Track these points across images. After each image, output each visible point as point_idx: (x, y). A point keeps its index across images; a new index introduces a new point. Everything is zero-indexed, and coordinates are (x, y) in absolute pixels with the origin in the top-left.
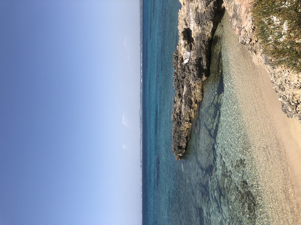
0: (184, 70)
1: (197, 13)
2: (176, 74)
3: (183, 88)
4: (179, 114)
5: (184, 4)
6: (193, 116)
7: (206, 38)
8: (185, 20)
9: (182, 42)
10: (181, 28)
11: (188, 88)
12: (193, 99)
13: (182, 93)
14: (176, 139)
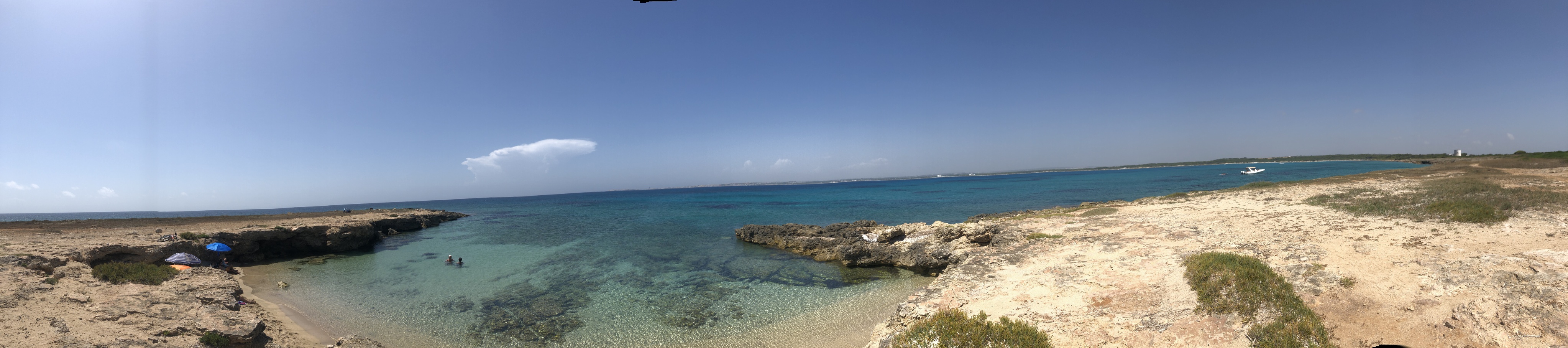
0: (854, 235)
1: (924, 245)
2: (848, 225)
3: (830, 237)
4: (795, 233)
5: (932, 228)
6: (795, 251)
7: (896, 260)
8: (914, 231)
9: (889, 230)
10: (905, 227)
11: (831, 243)
12: (816, 250)
13: (823, 236)
14: (763, 230)
